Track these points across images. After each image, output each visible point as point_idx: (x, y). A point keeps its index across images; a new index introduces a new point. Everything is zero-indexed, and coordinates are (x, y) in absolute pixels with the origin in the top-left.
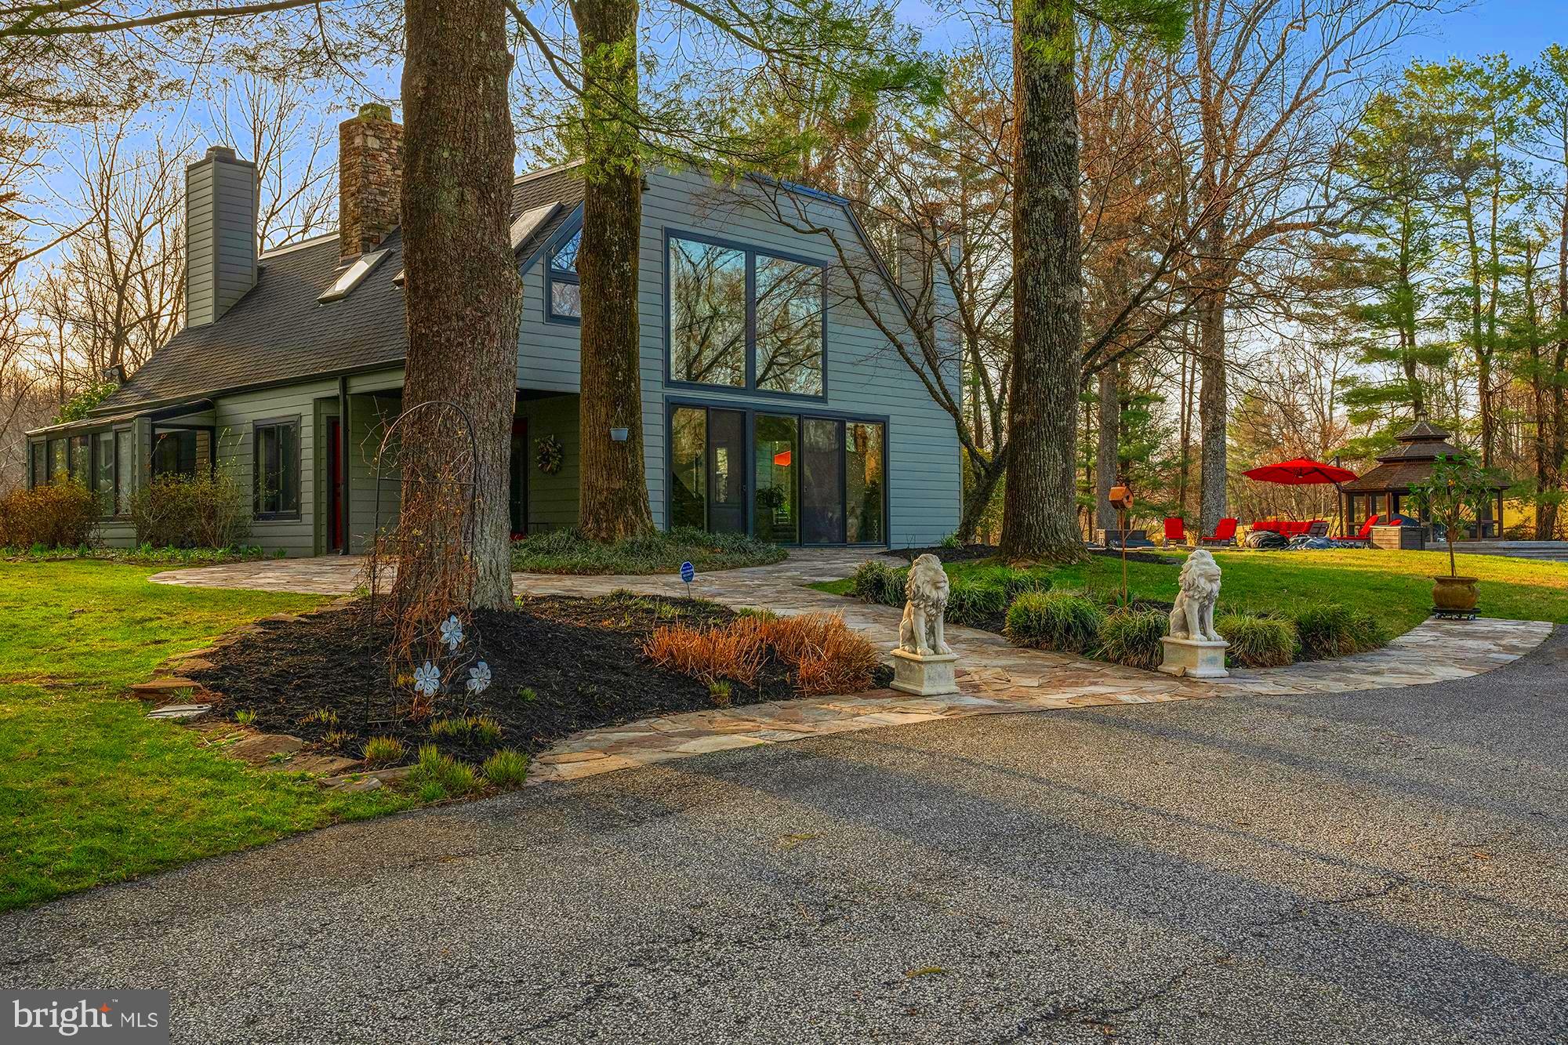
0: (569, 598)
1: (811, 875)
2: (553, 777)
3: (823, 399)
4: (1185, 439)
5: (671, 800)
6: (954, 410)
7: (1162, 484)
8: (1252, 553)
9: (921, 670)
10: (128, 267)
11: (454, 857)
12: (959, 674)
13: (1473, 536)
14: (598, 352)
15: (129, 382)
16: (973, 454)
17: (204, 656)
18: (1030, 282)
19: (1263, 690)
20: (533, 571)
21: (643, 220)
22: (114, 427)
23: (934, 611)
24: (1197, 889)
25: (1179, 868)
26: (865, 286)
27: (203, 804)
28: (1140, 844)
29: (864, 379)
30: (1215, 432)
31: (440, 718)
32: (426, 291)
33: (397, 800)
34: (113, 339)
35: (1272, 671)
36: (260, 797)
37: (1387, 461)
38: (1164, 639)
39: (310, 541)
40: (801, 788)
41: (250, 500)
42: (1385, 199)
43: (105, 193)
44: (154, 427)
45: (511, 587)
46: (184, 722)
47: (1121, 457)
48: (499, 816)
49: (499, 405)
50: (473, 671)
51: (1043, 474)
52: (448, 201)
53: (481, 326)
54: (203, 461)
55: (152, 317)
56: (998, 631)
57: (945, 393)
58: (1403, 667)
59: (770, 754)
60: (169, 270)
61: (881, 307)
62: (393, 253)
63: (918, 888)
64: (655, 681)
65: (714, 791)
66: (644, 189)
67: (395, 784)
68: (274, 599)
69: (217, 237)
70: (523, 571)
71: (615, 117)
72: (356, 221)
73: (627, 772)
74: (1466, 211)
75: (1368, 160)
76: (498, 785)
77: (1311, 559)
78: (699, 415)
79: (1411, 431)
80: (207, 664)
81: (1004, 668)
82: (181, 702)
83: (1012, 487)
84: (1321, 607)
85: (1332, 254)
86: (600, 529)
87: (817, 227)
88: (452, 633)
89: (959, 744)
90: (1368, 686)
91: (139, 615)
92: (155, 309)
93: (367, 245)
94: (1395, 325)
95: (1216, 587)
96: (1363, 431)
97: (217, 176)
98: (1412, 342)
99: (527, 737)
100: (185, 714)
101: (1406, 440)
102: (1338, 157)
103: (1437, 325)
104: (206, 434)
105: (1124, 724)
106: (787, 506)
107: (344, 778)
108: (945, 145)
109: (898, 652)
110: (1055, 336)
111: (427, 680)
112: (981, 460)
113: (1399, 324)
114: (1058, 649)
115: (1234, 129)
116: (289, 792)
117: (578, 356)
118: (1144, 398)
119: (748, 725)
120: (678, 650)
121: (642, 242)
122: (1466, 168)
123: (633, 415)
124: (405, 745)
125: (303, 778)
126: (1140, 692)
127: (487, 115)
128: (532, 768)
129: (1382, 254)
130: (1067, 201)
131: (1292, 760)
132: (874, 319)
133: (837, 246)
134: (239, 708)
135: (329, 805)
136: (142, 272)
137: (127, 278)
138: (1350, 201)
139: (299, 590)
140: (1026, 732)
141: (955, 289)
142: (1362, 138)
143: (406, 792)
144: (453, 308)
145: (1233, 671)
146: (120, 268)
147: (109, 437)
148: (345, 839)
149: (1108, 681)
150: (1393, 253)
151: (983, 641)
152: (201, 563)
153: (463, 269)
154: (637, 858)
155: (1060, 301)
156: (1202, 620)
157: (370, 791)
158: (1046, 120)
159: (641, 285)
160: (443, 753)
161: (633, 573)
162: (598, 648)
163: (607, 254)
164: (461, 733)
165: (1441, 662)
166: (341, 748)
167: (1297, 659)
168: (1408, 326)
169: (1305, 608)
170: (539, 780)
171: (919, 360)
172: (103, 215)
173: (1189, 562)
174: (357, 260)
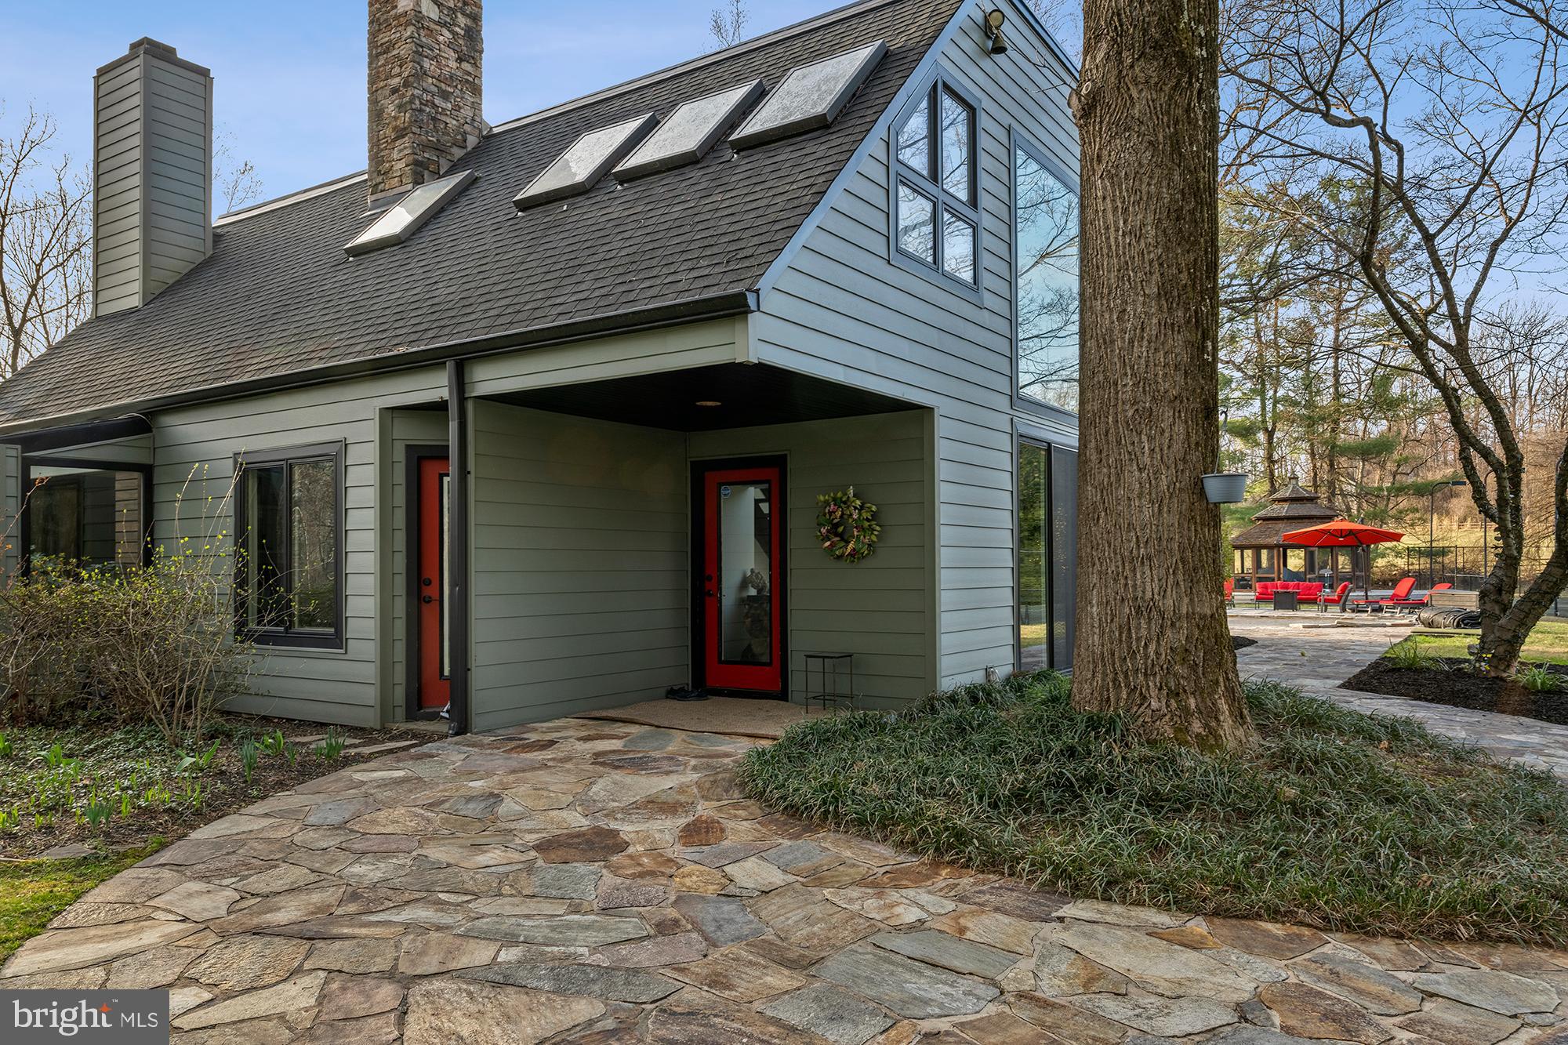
44: (27, 465)
62: (477, 179)
72: (401, 133)
97: (149, 79)
101: (1280, 500)
104: (135, 479)
174: (405, 195)
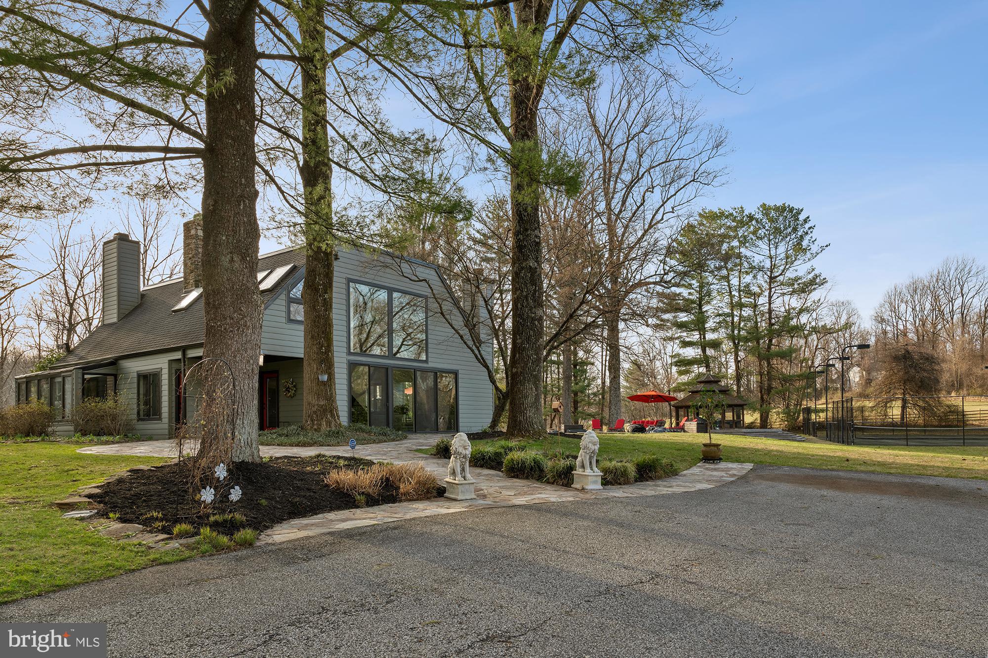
0: (294, 457)
1: (386, 582)
2: (270, 541)
3: (426, 361)
4: (604, 383)
5: (325, 550)
6: (487, 367)
7: (592, 404)
8: (629, 434)
9: (458, 488)
10: (76, 294)
11: (211, 579)
12: (476, 490)
13: (731, 427)
14: (312, 337)
15: (72, 351)
16: (498, 389)
17: (98, 487)
18: (519, 306)
19: (617, 495)
20: (278, 445)
21: (335, 273)
22: (63, 374)
23: (464, 460)
24: (565, 582)
25: (559, 574)
26: (444, 308)
27: (84, 558)
28: (543, 563)
29: (442, 352)
30: (615, 378)
31: (214, 515)
32: (214, 305)
33: (187, 553)
34: (68, 330)
35: (623, 486)
36: (115, 554)
37: (693, 392)
38: (574, 472)
39: (166, 432)
40: (390, 543)
41: (135, 411)
42: (690, 271)
43: (63, 255)
44: (83, 374)
45: (258, 451)
46: (82, 519)
47: (573, 391)
48: (238, 560)
49: (251, 362)
50: (232, 491)
51: (526, 397)
52: (225, 260)
53: (242, 322)
54: (110, 392)
55: (89, 319)
56: (500, 470)
57: (483, 358)
58: (683, 484)
59: (379, 528)
60: (98, 295)
61: (452, 317)
63: (436, 586)
64: (329, 495)
65: (347, 545)
66: (337, 258)
67: (188, 547)
68: (141, 460)
69: (119, 279)
70: (274, 445)
71: (316, 223)
72: (191, 271)
73: (308, 538)
74: (727, 278)
75: (682, 253)
76: (240, 545)
77: (654, 437)
78: (366, 369)
79: (703, 379)
80: (98, 491)
81: (500, 487)
82: (81, 509)
84: (648, 457)
85: (667, 296)
86: (313, 424)
87: (421, 279)
88: (221, 472)
89: (470, 521)
90: (664, 492)
91: (66, 468)
92: (91, 315)
93: (197, 285)
94: (696, 330)
95: (597, 447)
96: (685, 378)
97: (119, 248)
98: (704, 338)
99: (260, 523)
100: (82, 515)
101: (701, 382)
102: (670, 252)
103: (714, 330)
104: (112, 378)
105: (549, 511)
106: (411, 414)
107: (161, 544)
108: (490, 242)
109: (447, 480)
110: (531, 332)
111: (208, 495)
112: (500, 391)
113: (699, 330)
114: (527, 478)
115: (622, 238)
116: (131, 551)
117: (302, 339)
118: (584, 363)
119: (372, 515)
120: (340, 480)
121: (334, 284)
122: (726, 258)
123: (330, 368)
124: (195, 528)
125: (140, 544)
126: (560, 497)
127: (245, 219)
128: (260, 537)
129: (690, 297)
130: (536, 268)
131: (621, 525)
132: (449, 323)
133: (431, 288)
134: (111, 511)
135: (152, 557)
136: (84, 296)
137: (75, 299)
138: (675, 272)
139: (156, 455)
140: (503, 515)
141: (488, 310)
142: (680, 243)
143: (193, 549)
144: (227, 314)
145: (606, 487)
146: (71, 294)
147: (60, 379)
148: (157, 572)
149: (547, 492)
150: (695, 297)
151: (493, 475)
152: (107, 443)
153: (233, 294)
154: (303, 577)
155: (533, 315)
156: (591, 463)
157: (174, 550)
158: (527, 230)
159: (334, 306)
160: (212, 530)
161: (328, 445)
162: (302, 480)
163: (317, 290)
164: (225, 521)
165: (699, 482)
166: (162, 530)
167: (636, 481)
168: (702, 331)
169: (641, 458)
170: (263, 543)
171: (470, 343)
172: (62, 267)
173: (584, 436)
174: (193, 290)
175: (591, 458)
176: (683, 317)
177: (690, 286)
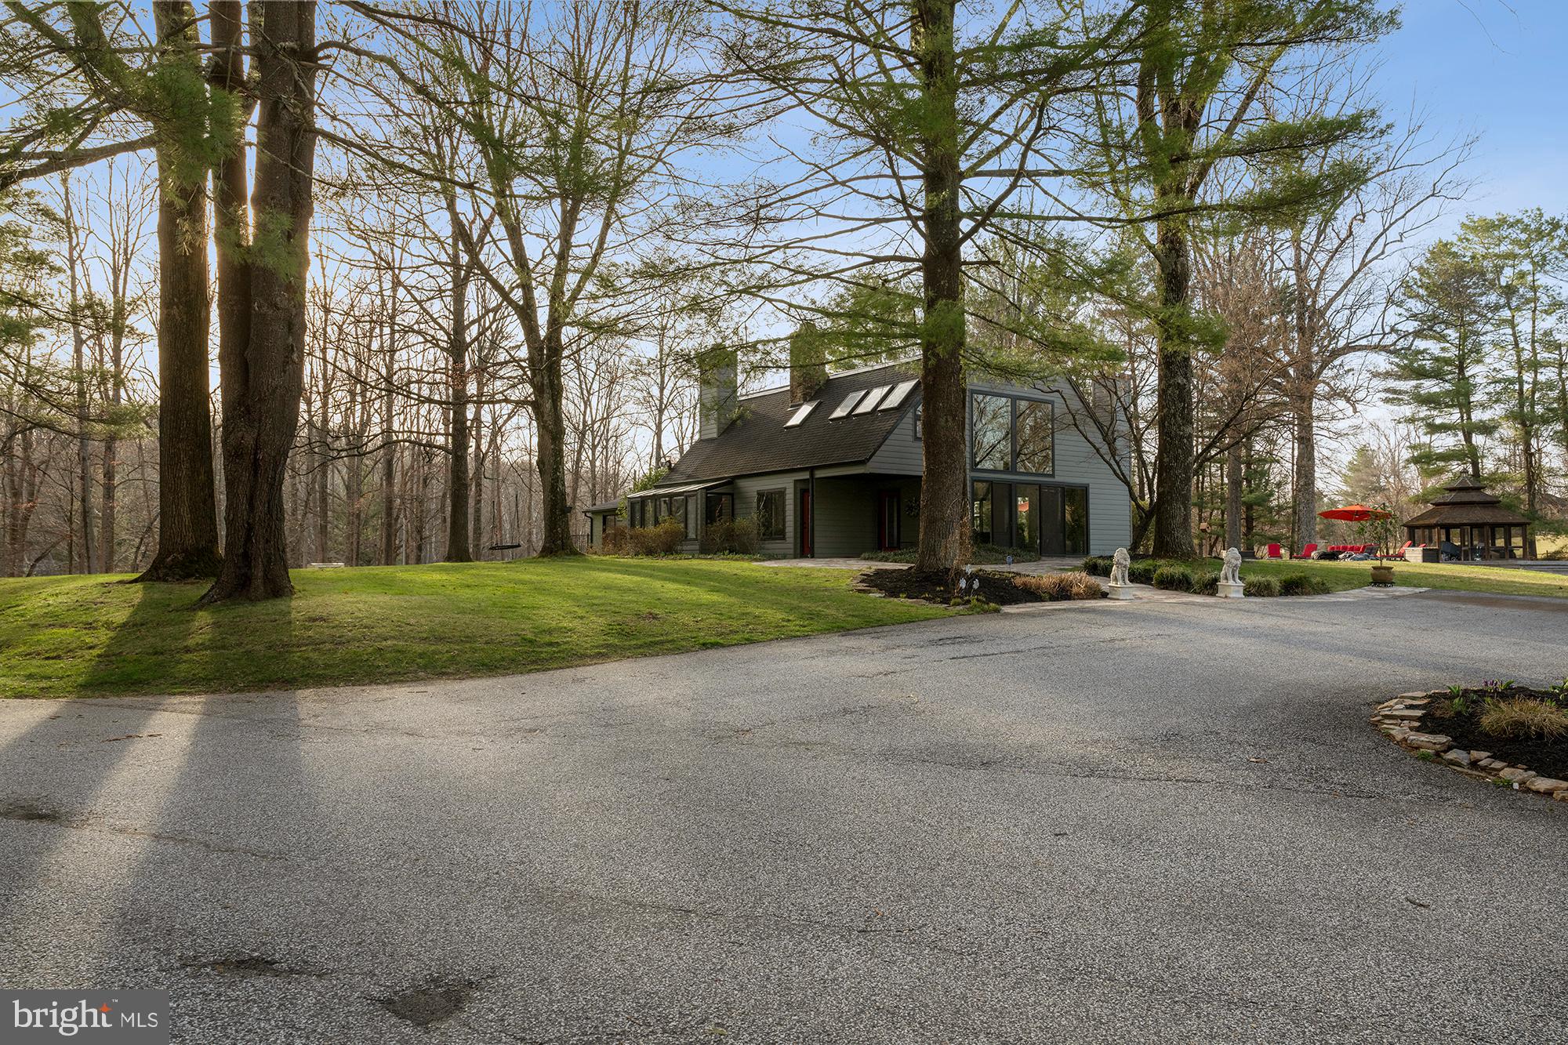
3: (1052, 476)
6: (1127, 483)
15: (674, 469)
16: (1138, 506)
19: (1255, 600)
22: (686, 494)
35: (1266, 598)
37: (1438, 504)
39: (792, 551)
41: (756, 531)
44: (707, 494)
47: (1244, 503)
51: (1174, 517)
56: (1151, 584)
57: (1123, 474)
61: (1088, 430)
69: (719, 392)
74: (1510, 323)
78: (988, 485)
79: (1465, 483)
83: (1158, 522)
84: (1296, 575)
87: (1054, 390)
93: (807, 399)
94: (1454, 406)
95: (1238, 562)
96: (1432, 483)
98: (1469, 418)
101: (1451, 490)
103: (1485, 406)
104: (730, 497)
110: (1179, 450)
112: (1143, 509)
113: (1460, 406)
118: (1264, 460)
122: (1510, 291)
126: (1204, 600)
129: (1444, 355)
130: (1185, 384)
132: (1083, 435)
133: (1063, 398)
145: (1248, 597)
149: (1194, 598)
150: (1452, 354)
151: (1145, 587)
155: (1182, 433)
156: (1234, 576)
167: (1279, 594)
168: (1466, 407)
169: (1289, 575)
171: (1108, 457)
174: (801, 405)
175: (1233, 571)
176: (1430, 386)
177: (1442, 338)
